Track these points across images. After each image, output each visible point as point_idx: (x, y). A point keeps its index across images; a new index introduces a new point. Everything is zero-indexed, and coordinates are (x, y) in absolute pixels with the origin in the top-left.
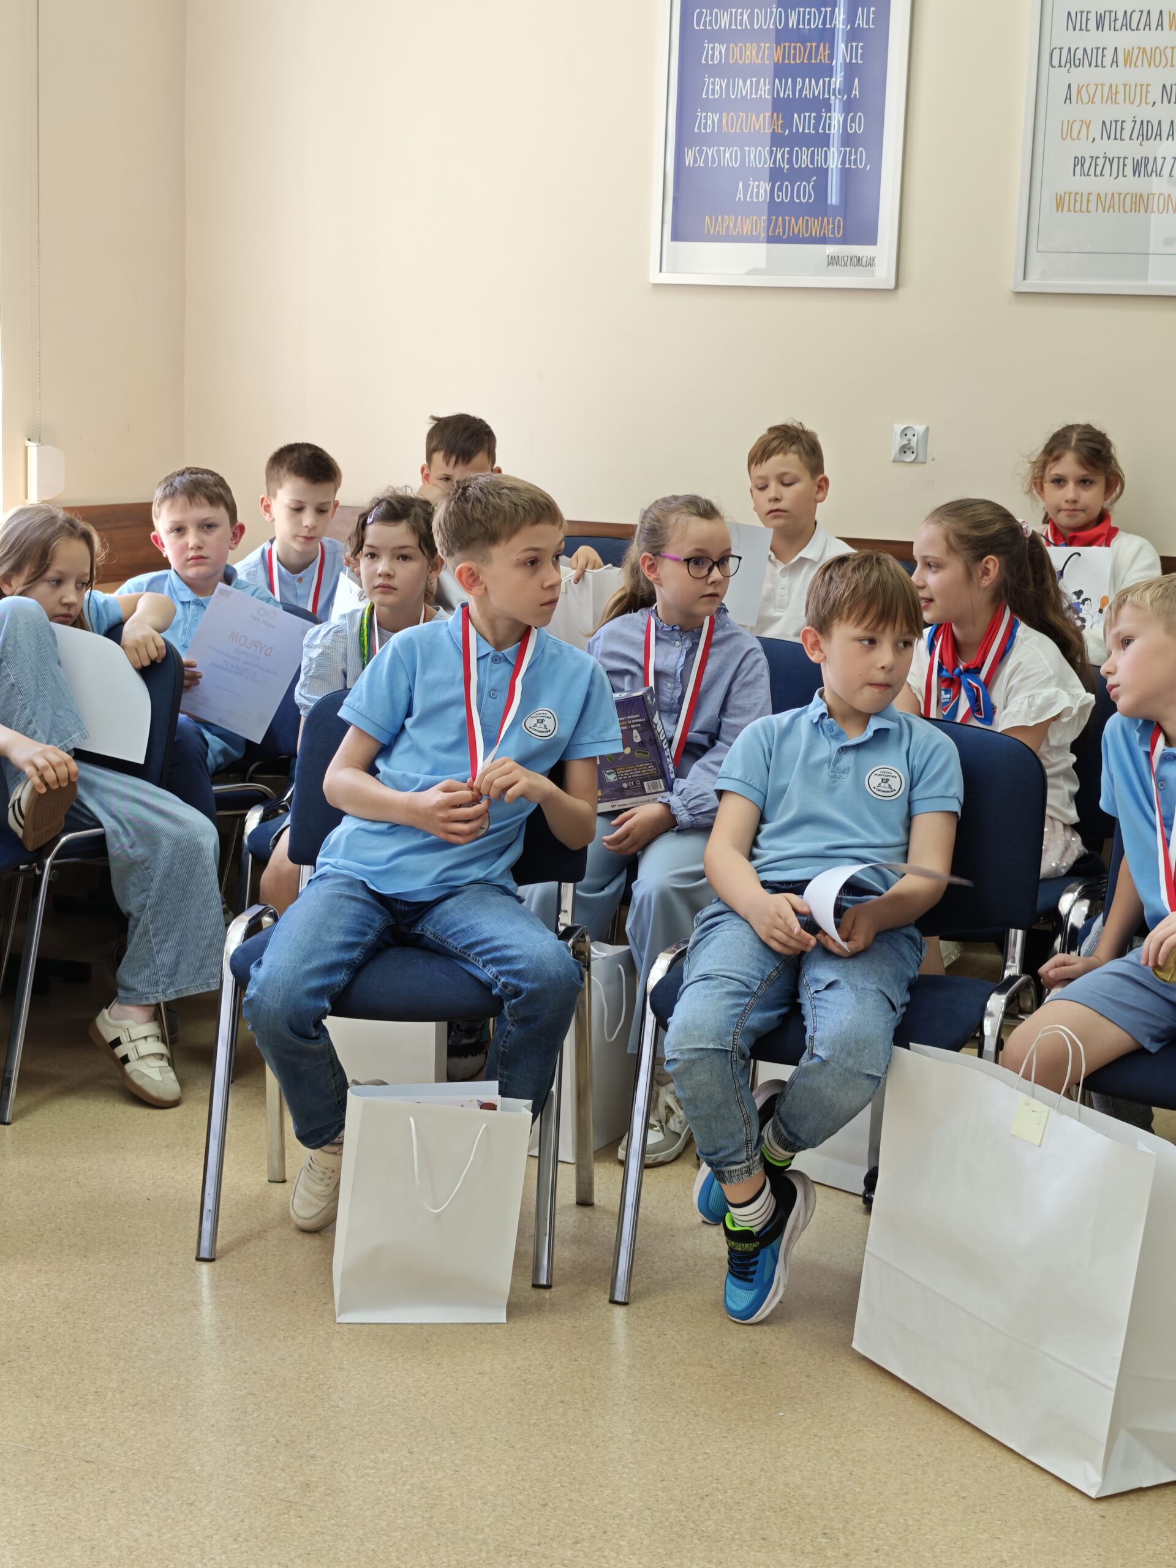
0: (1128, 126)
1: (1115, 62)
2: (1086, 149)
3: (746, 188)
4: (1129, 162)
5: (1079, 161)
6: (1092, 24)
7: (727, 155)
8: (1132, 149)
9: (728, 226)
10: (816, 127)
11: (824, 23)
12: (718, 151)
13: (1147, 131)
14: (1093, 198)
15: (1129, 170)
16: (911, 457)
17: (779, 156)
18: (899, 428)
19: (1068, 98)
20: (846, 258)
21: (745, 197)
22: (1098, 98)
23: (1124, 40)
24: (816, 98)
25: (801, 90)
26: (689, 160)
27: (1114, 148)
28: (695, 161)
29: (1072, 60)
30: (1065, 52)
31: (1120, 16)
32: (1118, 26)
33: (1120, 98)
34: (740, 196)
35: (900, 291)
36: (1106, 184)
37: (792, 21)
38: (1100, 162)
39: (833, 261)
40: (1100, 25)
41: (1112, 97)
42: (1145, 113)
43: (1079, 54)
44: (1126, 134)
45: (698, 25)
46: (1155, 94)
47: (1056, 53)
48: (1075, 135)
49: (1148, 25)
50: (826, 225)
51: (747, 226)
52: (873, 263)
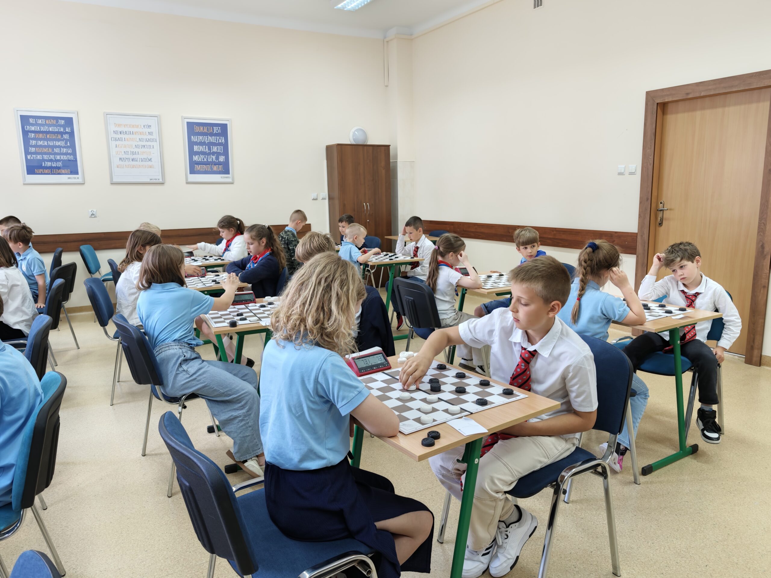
0: (129, 152)
1: (125, 140)
2: (122, 157)
3: (45, 164)
4: (131, 159)
5: (120, 159)
6: (119, 133)
7: (39, 157)
8: (131, 157)
9: (41, 172)
10: (60, 151)
11: (58, 130)
12: (36, 156)
13: (133, 153)
14: (124, 165)
15: (131, 160)
16: (94, 216)
17: (52, 157)
18: (90, 211)
19: (116, 147)
20: (72, 177)
21: (45, 165)
22: (122, 147)
23: (126, 136)
24: (59, 146)
25: (55, 144)
27: (127, 156)
28: (30, 158)
29: (116, 140)
30: (114, 138)
31: (125, 132)
32: (124, 133)
33: (127, 147)
34: (43, 165)
35: (85, 184)
36: (127, 163)
37: (51, 130)
38: (125, 159)
39: (69, 178)
40: (121, 133)
41: (125, 147)
42: (132, 150)
43: (117, 139)
44: (129, 154)
45: (26, 129)
46: (134, 146)
47: (112, 138)
48: (119, 154)
49: (130, 134)
50: (66, 171)
51: (46, 171)
52: (78, 178)
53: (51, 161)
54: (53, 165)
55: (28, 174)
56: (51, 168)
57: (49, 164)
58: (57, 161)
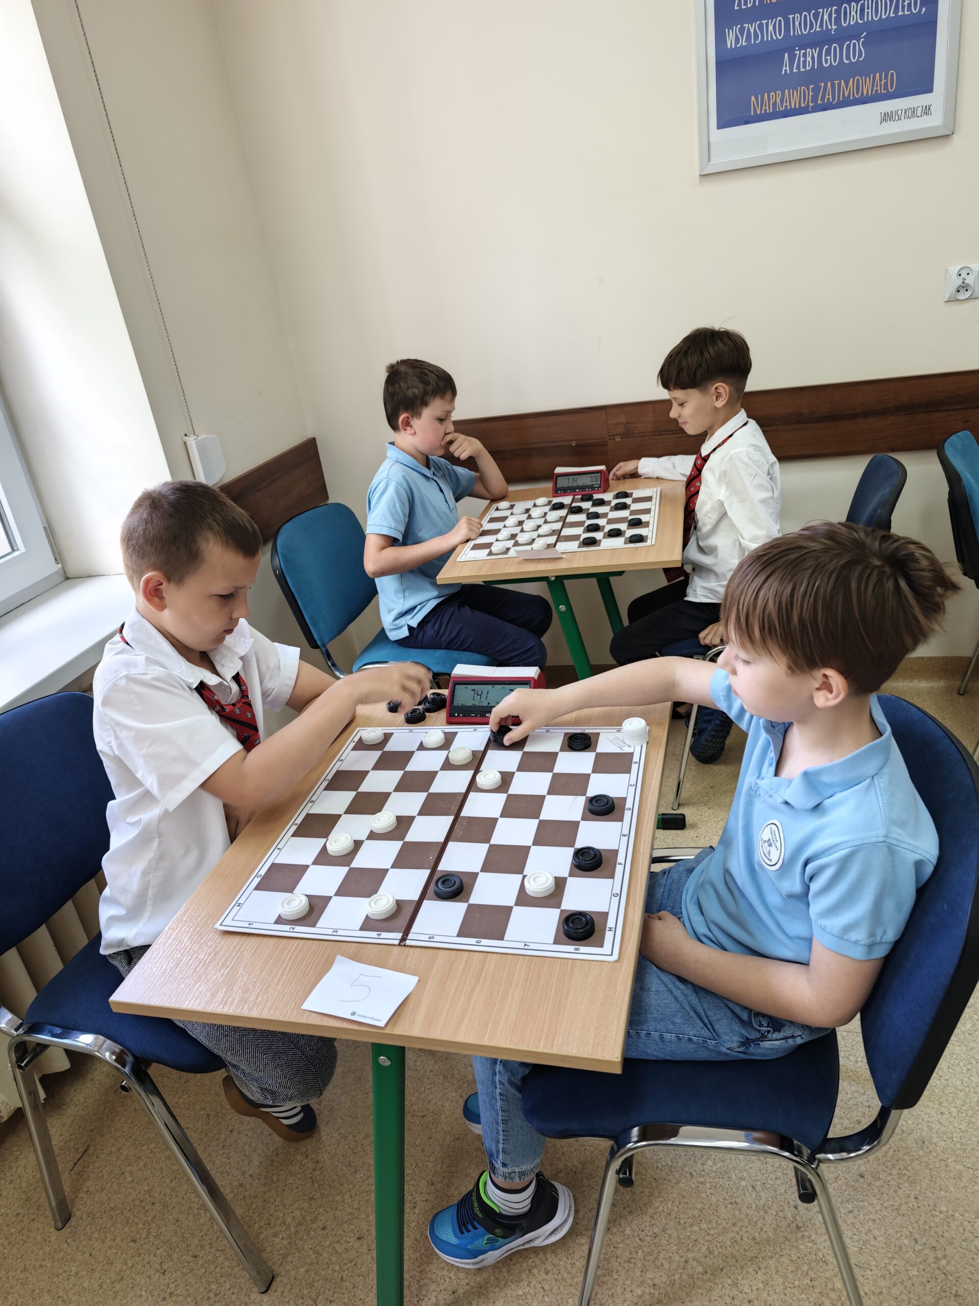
3: (792, 60)
7: (771, 28)
9: (775, 102)
12: (761, 26)
16: (967, 295)
17: (826, 17)
18: (954, 270)
20: (899, 112)
21: (792, 66)
26: (730, 42)
28: (738, 41)
34: (786, 68)
35: (956, 134)
39: (888, 117)
50: (879, 81)
51: (794, 99)
52: (927, 110)
53: (820, 41)
54: (829, 61)
55: (722, 124)
56: (816, 76)
57: (808, 58)
58: (843, 36)
